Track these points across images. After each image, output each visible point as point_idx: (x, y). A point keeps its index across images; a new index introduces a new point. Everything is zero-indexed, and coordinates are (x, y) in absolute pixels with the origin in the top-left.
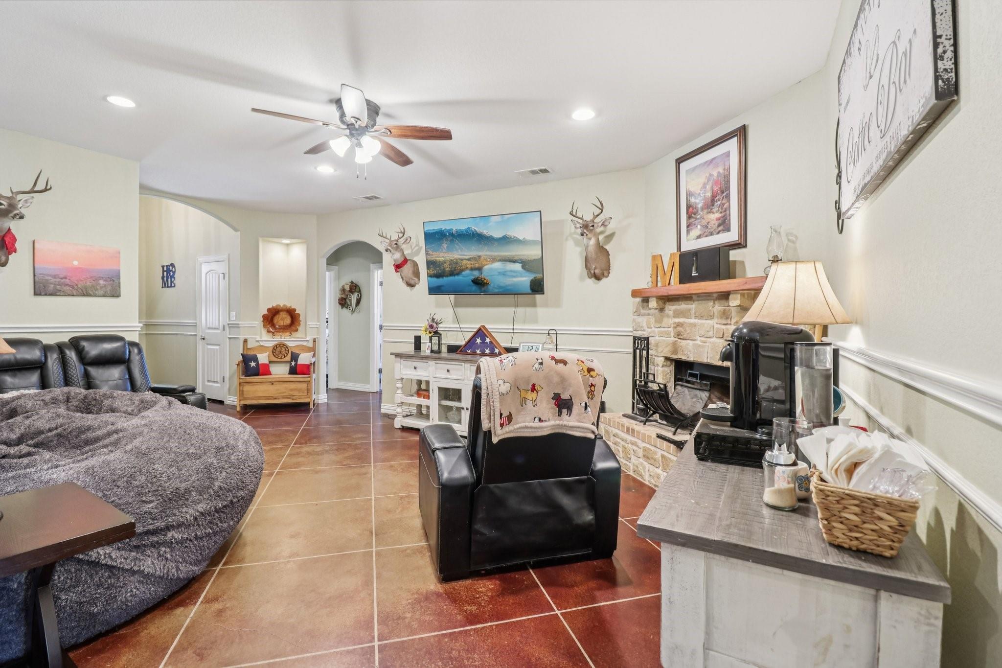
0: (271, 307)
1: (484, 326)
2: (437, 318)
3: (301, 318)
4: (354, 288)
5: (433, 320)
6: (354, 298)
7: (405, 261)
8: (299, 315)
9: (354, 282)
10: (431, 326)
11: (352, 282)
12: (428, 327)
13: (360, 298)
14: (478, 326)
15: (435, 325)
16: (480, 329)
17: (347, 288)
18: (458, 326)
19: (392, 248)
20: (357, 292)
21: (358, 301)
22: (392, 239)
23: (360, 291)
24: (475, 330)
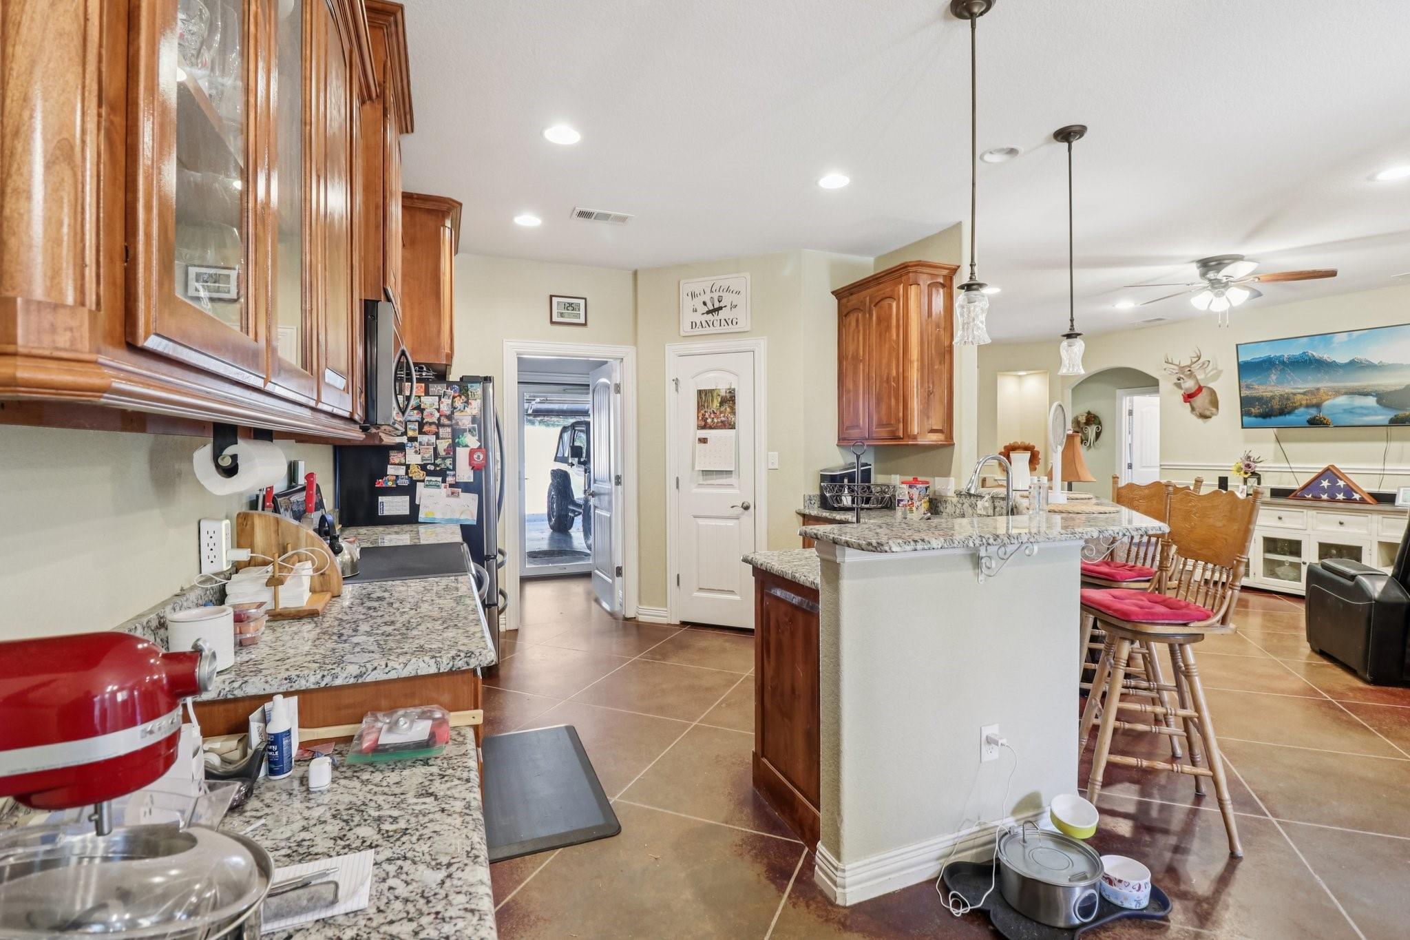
0: (1008, 444)
1: (1333, 466)
2: (1254, 455)
3: (1040, 456)
4: (1092, 419)
5: (1249, 458)
6: (1091, 431)
7: (1200, 389)
8: (1038, 452)
9: (1092, 412)
10: (1248, 466)
11: (1089, 413)
12: (1243, 466)
13: (1101, 432)
14: (1325, 466)
15: (1253, 465)
16: (1328, 469)
17: (1083, 419)
18: (1287, 465)
19: (1185, 376)
20: (1096, 424)
21: (1098, 435)
22: (1182, 365)
23: (1100, 423)
24: (1320, 471)
